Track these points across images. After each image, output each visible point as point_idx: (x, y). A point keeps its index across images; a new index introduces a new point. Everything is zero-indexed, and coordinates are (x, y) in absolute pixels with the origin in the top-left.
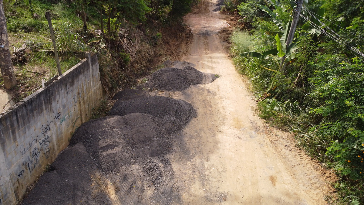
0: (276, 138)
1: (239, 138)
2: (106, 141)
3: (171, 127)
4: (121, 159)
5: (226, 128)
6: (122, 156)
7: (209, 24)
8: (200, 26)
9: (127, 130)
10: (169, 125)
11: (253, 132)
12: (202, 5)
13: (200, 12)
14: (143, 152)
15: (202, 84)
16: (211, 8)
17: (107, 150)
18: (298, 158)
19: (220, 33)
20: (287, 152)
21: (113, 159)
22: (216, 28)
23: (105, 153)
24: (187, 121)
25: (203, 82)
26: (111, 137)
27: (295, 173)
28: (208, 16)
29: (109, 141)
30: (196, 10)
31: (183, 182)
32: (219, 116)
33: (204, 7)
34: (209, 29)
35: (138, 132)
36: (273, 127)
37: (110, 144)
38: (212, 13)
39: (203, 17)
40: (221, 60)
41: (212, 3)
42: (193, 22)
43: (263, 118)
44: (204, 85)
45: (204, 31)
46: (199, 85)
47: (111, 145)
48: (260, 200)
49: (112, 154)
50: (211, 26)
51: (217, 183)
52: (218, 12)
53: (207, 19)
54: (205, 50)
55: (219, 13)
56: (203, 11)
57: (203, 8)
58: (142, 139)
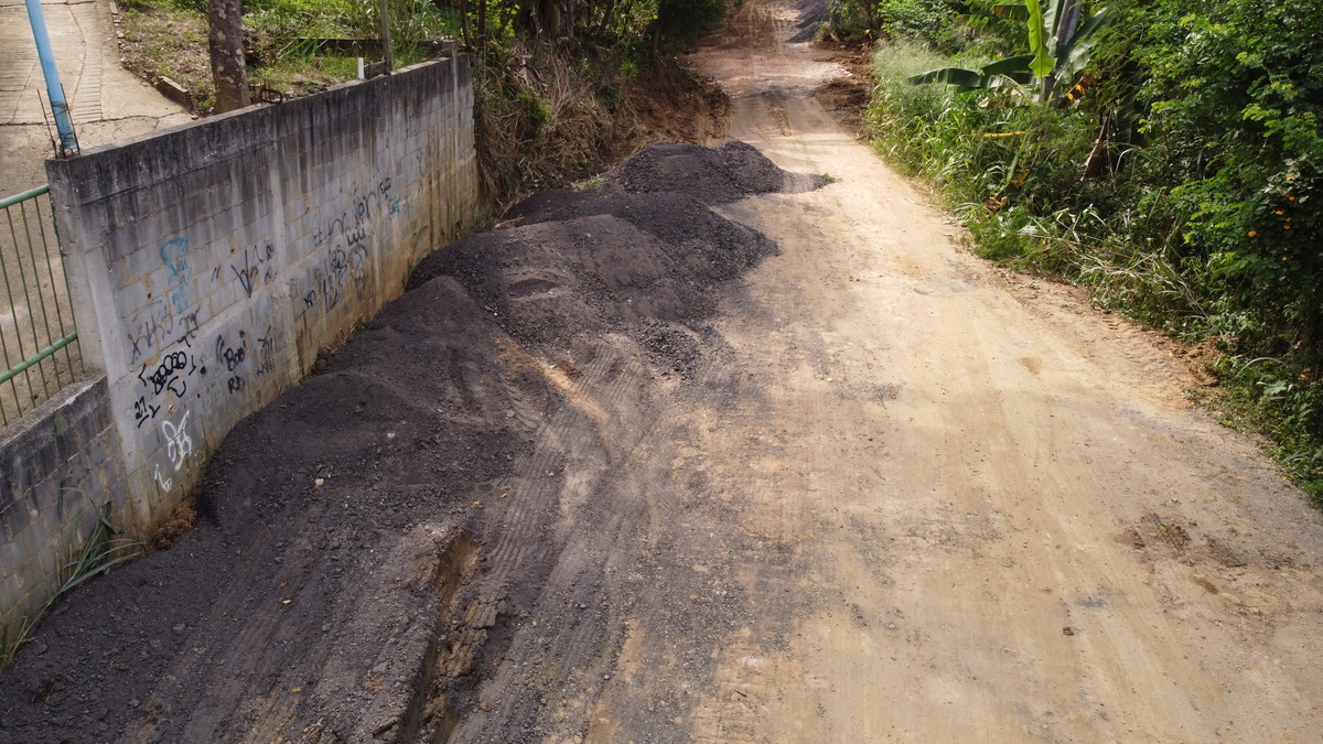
0: (1033, 292)
1: (918, 292)
2: (525, 271)
3: (706, 266)
4: (574, 316)
5: (875, 274)
6: (576, 308)
7: (779, 71)
8: (749, 77)
9: (579, 253)
10: (699, 262)
11: (961, 283)
12: (750, 27)
13: (745, 44)
14: (634, 308)
15: (782, 192)
16: (781, 36)
17: (529, 294)
18: (1105, 328)
19: (821, 91)
20: (1069, 317)
21: (548, 315)
22: (808, 81)
23: (524, 299)
24: (751, 262)
25: (787, 188)
26: (535, 262)
27: (1096, 354)
28: (775, 54)
29: (531, 272)
30: (727, 40)
31: (763, 366)
32: (849, 253)
33: (757, 31)
34: (783, 83)
35: (613, 259)
36: (1021, 273)
37: (537, 277)
38: (784, 47)
39: (756, 57)
40: (836, 147)
41: (781, 21)
42: (725, 68)
43: (987, 257)
44: (791, 195)
45: (764, 89)
46: (773, 194)
47: (540, 281)
48: (998, 398)
49: (545, 301)
50: (789, 77)
51: (866, 370)
52: (806, 44)
53: (771, 61)
54: (780, 126)
55: (810, 47)
56: (755, 43)
57: (754, 34)
58: (626, 279)
